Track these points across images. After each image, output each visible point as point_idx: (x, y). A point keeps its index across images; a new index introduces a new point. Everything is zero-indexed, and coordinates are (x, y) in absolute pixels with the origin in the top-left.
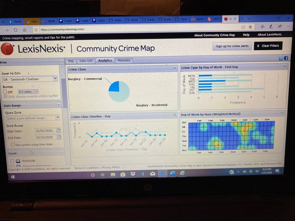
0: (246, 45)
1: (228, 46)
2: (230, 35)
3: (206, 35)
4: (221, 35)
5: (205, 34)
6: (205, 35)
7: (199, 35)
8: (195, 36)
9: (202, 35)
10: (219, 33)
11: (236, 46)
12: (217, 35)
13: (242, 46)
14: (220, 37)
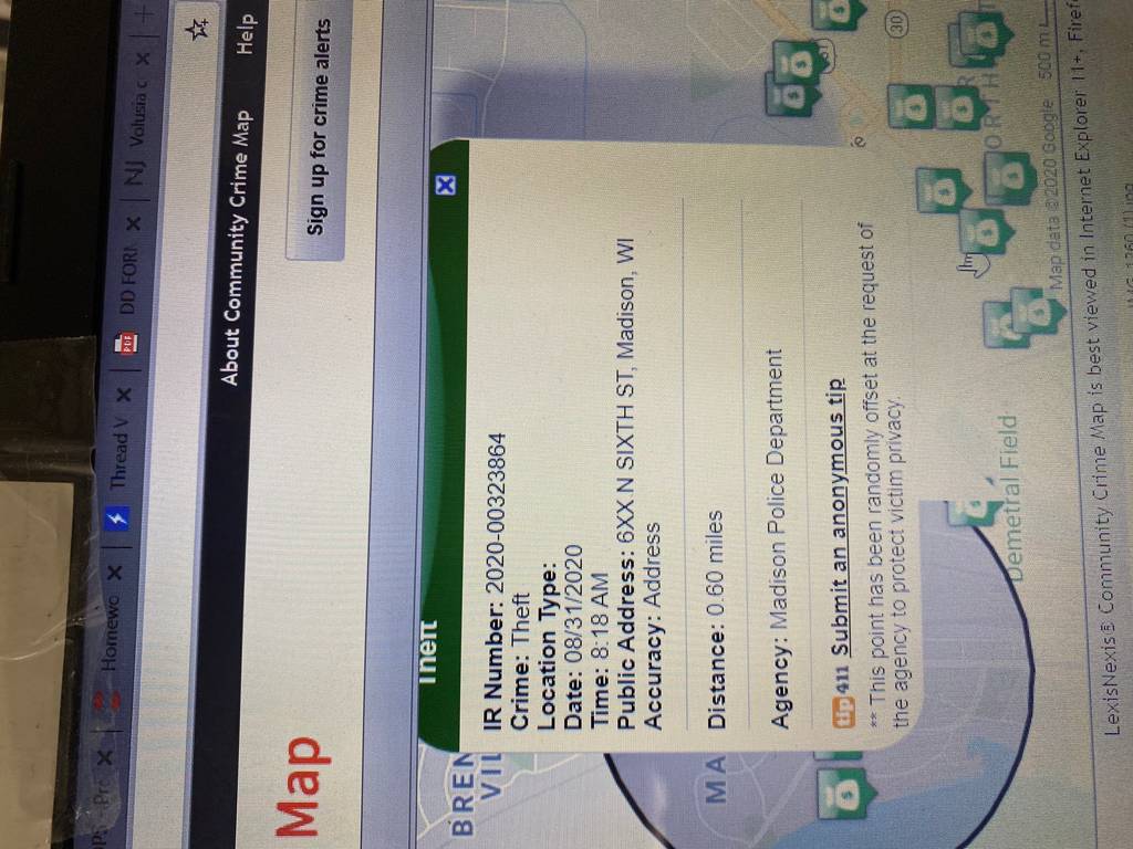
0: (319, 32)
1: (314, 155)
2: (240, 140)
3: (235, 303)
4: (237, 200)
5: (226, 314)
6: (232, 314)
7: (232, 354)
8: (231, 380)
9: (229, 333)
10: (224, 217)
11: (320, 100)
12: (234, 229)
13: (322, 58)
14: (252, 210)
